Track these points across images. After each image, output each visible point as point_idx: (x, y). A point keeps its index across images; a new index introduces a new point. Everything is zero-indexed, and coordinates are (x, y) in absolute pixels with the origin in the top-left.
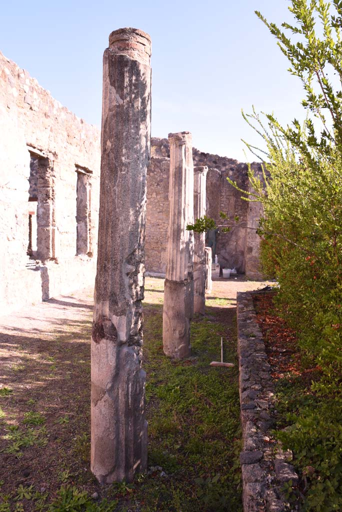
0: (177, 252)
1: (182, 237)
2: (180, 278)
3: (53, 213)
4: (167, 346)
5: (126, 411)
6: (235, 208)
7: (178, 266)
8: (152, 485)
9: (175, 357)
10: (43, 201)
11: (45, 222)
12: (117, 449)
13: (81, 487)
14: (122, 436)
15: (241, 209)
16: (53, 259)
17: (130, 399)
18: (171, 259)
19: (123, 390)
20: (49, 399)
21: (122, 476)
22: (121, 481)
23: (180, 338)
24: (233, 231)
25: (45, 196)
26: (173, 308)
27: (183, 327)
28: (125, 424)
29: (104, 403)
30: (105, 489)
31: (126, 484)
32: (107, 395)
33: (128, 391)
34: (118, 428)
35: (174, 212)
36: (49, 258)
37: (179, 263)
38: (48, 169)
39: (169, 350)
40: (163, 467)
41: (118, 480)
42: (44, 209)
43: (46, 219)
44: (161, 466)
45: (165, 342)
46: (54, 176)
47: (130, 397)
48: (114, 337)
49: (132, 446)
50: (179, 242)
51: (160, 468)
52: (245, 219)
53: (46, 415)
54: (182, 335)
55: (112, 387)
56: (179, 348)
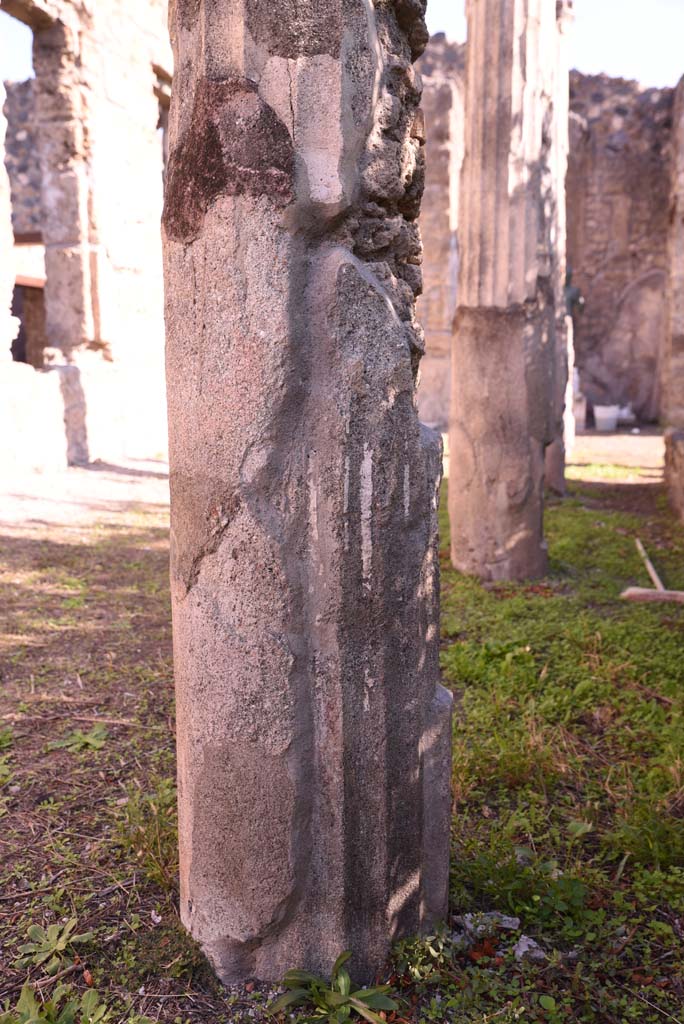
0: (498, 201)
1: (514, 145)
2: (510, 297)
3: (90, 203)
4: (465, 541)
5: (344, 606)
6: (630, 231)
7: (504, 252)
8: (486, 996)
9: (495, 577)
10: (55, 165)
11: (65, 230)
12: (304, 809)
13: (128, 997)
14: (329, 744)
15: (648, 233)
16: (97, 345)
17: (367, 545)
18: (476, 230)
19: (328, 492)
20: (42, 680)
21: (333, 947)
22: (328, 972)
23: (511, 508)
24: (622, 301)
25: (60, 149)
26: (486, 403)
27: (521, 471)
28: (344, 677)
29: (230, 564)
30: (244, 1007)
31: (353, 989)
32: (244, 518)
33: (354, 497)
34: (304, 702)
35: (487, 54)
36: (84, 340)
37: (504, 241)
38: (64, 60)
39: (473, 554)
40: (522, 915)
41: (310, 964)
42: (62, 188)
43: (70, 223)
44: (512, 914)
45: (460, 526)
46: (85, 84)
47: (365, 531)
48: (275, 171)
49: (378, 797)
50: (506, 162)
51: (511, 922)
52: (661, 261)
53: (21, 724)
54: (518, 500)
55: (272, 469)
56: (511, 544)
